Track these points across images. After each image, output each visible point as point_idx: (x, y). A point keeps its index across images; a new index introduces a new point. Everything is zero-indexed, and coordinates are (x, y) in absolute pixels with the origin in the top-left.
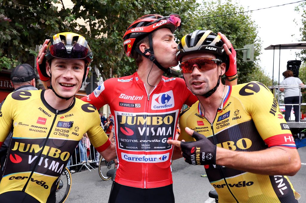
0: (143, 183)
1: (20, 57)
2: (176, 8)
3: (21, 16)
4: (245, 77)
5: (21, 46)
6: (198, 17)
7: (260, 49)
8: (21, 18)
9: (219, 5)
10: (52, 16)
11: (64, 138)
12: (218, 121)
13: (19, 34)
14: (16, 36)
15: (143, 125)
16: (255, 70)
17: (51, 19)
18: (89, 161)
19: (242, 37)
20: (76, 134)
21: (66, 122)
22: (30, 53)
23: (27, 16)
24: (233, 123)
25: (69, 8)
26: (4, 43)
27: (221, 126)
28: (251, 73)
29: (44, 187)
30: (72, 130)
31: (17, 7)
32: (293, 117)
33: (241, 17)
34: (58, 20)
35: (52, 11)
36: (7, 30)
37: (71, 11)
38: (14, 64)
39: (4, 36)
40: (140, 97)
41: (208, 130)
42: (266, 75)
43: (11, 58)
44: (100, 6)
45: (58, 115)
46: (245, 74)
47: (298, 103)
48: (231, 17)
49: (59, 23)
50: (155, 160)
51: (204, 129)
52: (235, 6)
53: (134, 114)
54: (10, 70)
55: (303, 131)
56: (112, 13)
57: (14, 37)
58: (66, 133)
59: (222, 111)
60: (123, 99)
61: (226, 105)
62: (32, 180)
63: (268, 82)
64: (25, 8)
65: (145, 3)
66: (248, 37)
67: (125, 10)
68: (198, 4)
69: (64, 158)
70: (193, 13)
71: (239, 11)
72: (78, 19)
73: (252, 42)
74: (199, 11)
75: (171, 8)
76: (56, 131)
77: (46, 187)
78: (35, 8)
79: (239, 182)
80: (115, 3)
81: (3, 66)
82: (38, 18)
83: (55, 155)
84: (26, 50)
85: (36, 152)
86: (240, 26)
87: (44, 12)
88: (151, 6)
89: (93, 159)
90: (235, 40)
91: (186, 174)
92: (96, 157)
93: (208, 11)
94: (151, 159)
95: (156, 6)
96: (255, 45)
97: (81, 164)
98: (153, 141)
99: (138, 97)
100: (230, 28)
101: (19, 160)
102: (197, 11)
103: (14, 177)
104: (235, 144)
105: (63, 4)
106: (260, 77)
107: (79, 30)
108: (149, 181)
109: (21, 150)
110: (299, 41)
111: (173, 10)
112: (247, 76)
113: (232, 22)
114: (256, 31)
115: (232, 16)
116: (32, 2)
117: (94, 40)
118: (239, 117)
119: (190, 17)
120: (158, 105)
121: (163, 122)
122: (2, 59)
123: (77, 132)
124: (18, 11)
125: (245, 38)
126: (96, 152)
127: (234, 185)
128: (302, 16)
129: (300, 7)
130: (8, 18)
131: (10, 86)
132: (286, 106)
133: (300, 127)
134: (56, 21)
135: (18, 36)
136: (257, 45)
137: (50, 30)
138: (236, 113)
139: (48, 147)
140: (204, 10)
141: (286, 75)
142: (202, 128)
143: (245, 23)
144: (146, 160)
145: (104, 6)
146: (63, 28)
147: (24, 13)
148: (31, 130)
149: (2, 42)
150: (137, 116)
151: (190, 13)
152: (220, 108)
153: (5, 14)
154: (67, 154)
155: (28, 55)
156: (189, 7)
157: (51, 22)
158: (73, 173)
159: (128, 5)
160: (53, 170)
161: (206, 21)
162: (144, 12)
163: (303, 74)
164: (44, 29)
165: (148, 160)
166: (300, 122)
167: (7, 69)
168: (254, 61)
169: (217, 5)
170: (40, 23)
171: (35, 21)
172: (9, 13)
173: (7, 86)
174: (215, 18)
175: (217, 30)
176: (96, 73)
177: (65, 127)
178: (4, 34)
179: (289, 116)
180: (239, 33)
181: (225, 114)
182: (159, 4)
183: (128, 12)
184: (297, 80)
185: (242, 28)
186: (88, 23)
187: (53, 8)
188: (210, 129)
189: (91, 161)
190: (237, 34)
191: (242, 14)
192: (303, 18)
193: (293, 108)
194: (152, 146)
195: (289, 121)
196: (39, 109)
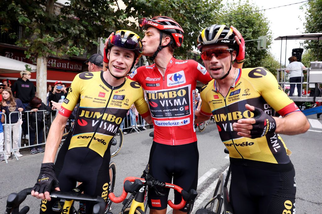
0: (172, 141)
1: (86, 47)
2: (205, 8)
3: (86, 16)
4: (259, 62)
5: (87, 38)
6: (222, 15)
7: (271, 39)
8: (87, 18)
9: (239, 5)
10: (109, 15)
11: (119, 108)
12: (230, 96)
13: (85, 29)
14: (83, 31)
15: (163, 99)
16: (267, 56)
17: (109, 18)
18: (137, 125)
19: (257, 30)
20: (127, 105)
21: (119, 96)
22: (93, 43)
23: (91, 15)
24: (242, 98)
25: (122, 9)
26: (74, 36)
27: (232, 99)
28: (264, 58)
29: (103, 144)
30: (124, 101)
31: (84, 9)
32: (296, 93)
33: (256, 14)
34: (114, 19)
35: (110, 11)
36: (76, 26)
37: (124, 12)
38: (82, 52)
39: (74, 31)
40: (159, 78)
41: (222, 102)
42: (276, 60)
43: (79, 47)
44: (146, 7)
45: (113, 91)
46: (259, 59)
47: (300, 82)
48: (248, 15)
49: (115, 20)
50: (178, 124)
51: (219, 101)
52: (252, 6)
53: (156, 91)
54: (79, 56)
55: (304, 104)
56: (155, 12)
57: (81, 32)
58: (119, 104)
59: (234, 89)
60: (148, 81)
61: (237, 84)
62: (95, 139)
63: (278, 66)
64: (90, 9)
65: (180, 5)
66: (261, 30)
67: (165, 10)
68: (222, 5)
69: (118, 122)
70: (219, 12)
71: (255, 10)
72: (130, 17)
73: (265, 34)
74: (223, 10)
75: (201, 8)
76: (112, 102)
77: (105, 143)
78: (97, 10)
79: (243, 143)
80: (157, 5)
81: (73, 53)
82: (99, 17)
83: (111, 119)
84: (91, 41)
85: (98, 117)
86: (256, 22)
87: (104, 12)
88: (185, 7)
89: (140, 124)
90: (251, 33)
91: (212, 136)
92: (143, 122)
93: (231, 10)
94: (175, 124)
95: (190, 7)
96: (267, 37)
97: (131, 127)
98: (173, 110)
99: (158, 79)
100: (248, 23)
101: (85, 124)
102: (222, 10)
103: (81, 136)
104: (242, 114)
105: (118, 6)
106: (271, 61)
107: (130, 25)
108: (176, 140)
109: (87, 116)
110: (303, 33)
111: (202, 10)
112: (260, 61)
113: (249, 18)
114: (268, 26)
115: (250, 14)
116: (95, 5)
117: (142, 33)
118: (249, 94)
119: (215, 15)
120: (172, 82)
121: (177, 95)
122: (72, 48)
123: (127, 103)
124: (84, 12)
125: (260, 31)
126: (142, 119)
127: (239, 144)
128: (306, 13)
129: (304, 7)
130: (77, 17)
131: (79, 68)
132: (291, 84)
133: (301, 101)
134: (113, 19)
135: (84, 31)
136: (269, 37)
137: (108, 26)
138: (246, 91)
139: (107, 114)
140: (227, 10)
141: (291, 60)
142: (217, 101)
143: (260, 19)
144: (171, 124)
145: (149, 7)
146: (118, 24)
147: (89, 13)
148: (94, 101)
149: (73, 35)
150: (158, 92)
151: (216, 11)
152: (232, 86)
153: (75, 14)
154: (120, 119)
155: (92, 45)
156: (215, 7)
157: (109, 20)
158: (125, 134)
159: (168, 6)
160: (110, 131)
161: (229, 18)
162: (180, 11)
163: (306, 59)
164: (104, 25)
165: (172, 124)
166: (301, 97)
167: (76, 55)
168: (267, 49)
169: (237, 5)
170: (101, 21)
171: (97, 19)
172: (78, 14)
173: (77, 69)
174: (236, 16)
175: (237, 25)
176: (143, 59)
177: (119, 99)
178: (74, 29)
179: (293, 92)
180: (255, 28)
181: (236, 91)
182: (192, 5)
183: (168, 12)
184: (300, 64)
185: (257, 23)
186: (137, 20)
187: (110, 9)
188: (223, 101)
189: (139, 126)
190: (253, 28)
191: (257, 12)
192: (306, 15)
193: (296, 86)
194: (173, 114)
195: (293, 96)
196: (100, 86)
